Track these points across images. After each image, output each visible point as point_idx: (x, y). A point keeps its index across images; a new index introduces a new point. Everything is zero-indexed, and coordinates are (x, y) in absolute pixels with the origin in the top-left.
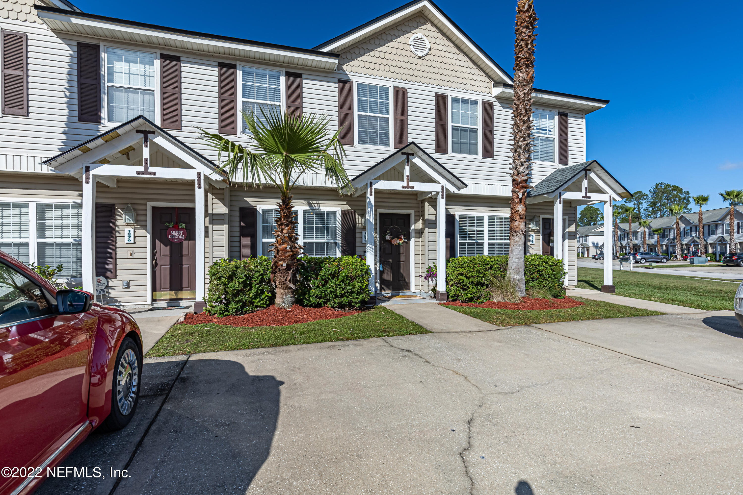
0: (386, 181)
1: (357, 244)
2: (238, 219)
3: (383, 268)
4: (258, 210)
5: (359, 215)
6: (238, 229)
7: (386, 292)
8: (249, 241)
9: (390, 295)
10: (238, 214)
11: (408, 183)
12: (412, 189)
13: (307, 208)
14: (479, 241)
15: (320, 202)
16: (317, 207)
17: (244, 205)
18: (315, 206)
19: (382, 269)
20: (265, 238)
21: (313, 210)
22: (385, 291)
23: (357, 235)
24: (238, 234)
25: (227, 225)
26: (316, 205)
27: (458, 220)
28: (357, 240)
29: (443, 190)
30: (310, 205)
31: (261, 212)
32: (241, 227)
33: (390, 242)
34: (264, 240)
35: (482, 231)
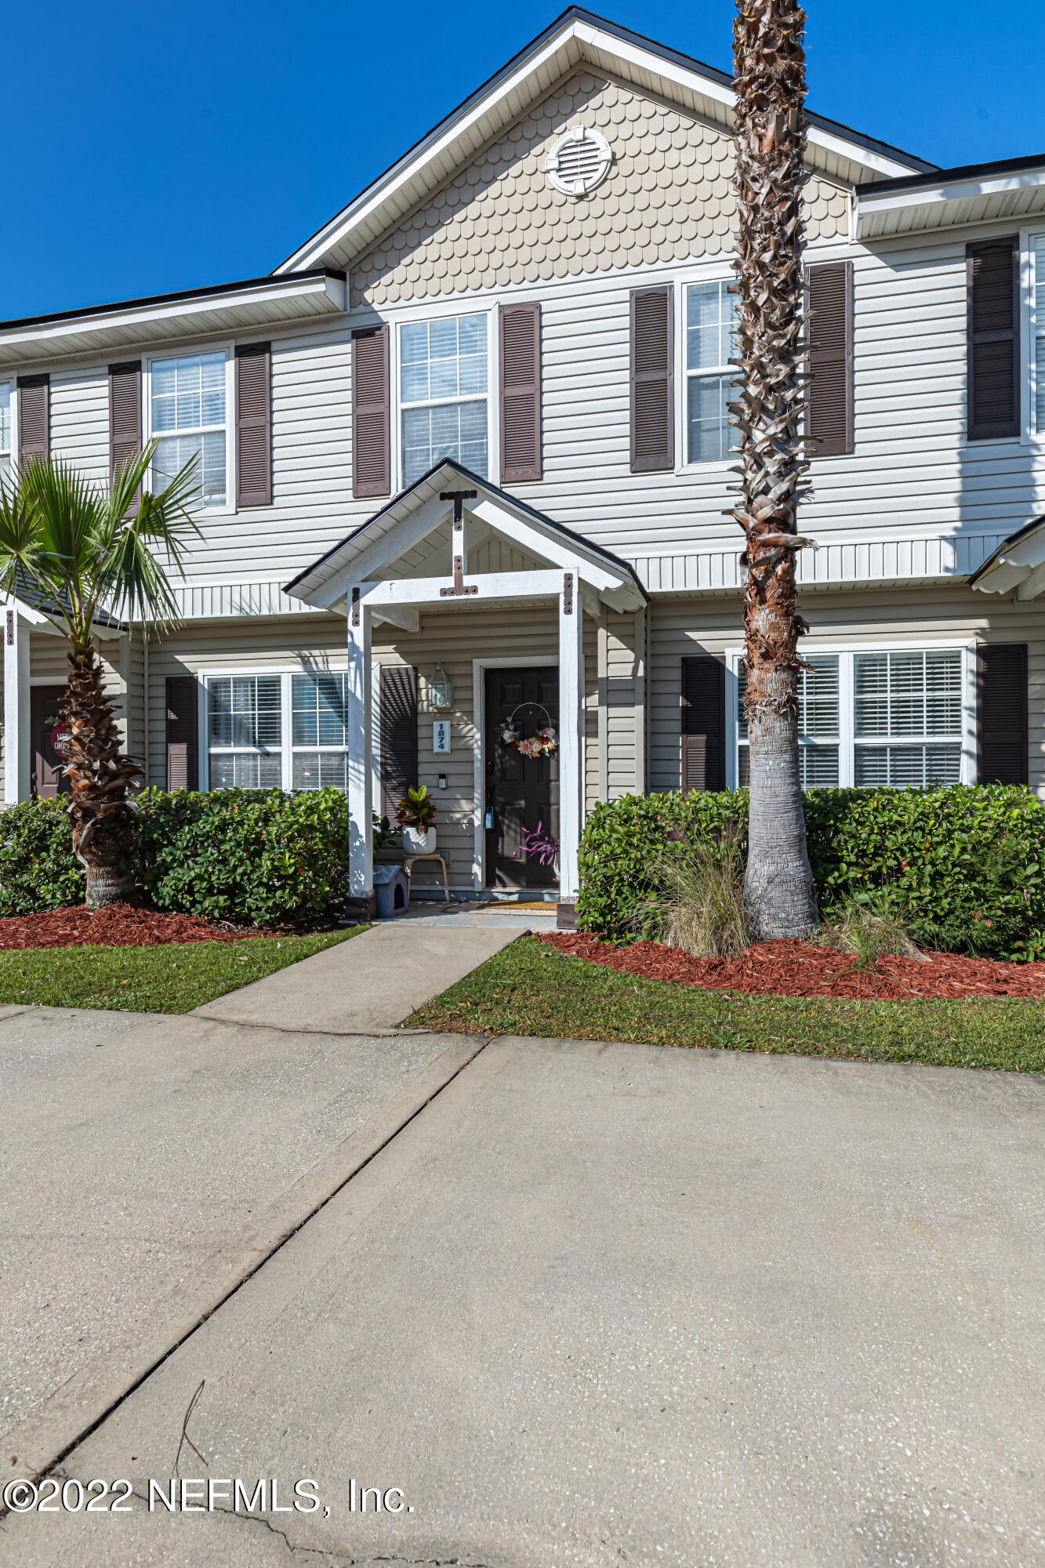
0: (398, 582)
1: (422, 757)
2: (162, 703)
3: (495, 821)
4: (200, 680)
5: (427, 677)
6: (162, 726)
7: (508, 890)
8: (185, 752)
9: (515, 898)
10: (162, 692)
11: (458, 581)
12: (472, 596)
13: (298, 669)
14: (819, 741)
15: (329, 652)
16: (321, 666)
17: (174, 672)
18: (316, 663)
19: (489, 825)
20: (218, 744)
21: (310, 672)
22: (505, 886)
23: (422, 732)
24: (162, 737)
25: (126, 720)
26: (319, 660)
27: (736, 673)
28: (422, 745)
29: (568, 587)
30: (305, 661)
31: (206, 686)
32: (169, 722)
33: (513, 746)
34: (214, 750)
35: (833, 706)
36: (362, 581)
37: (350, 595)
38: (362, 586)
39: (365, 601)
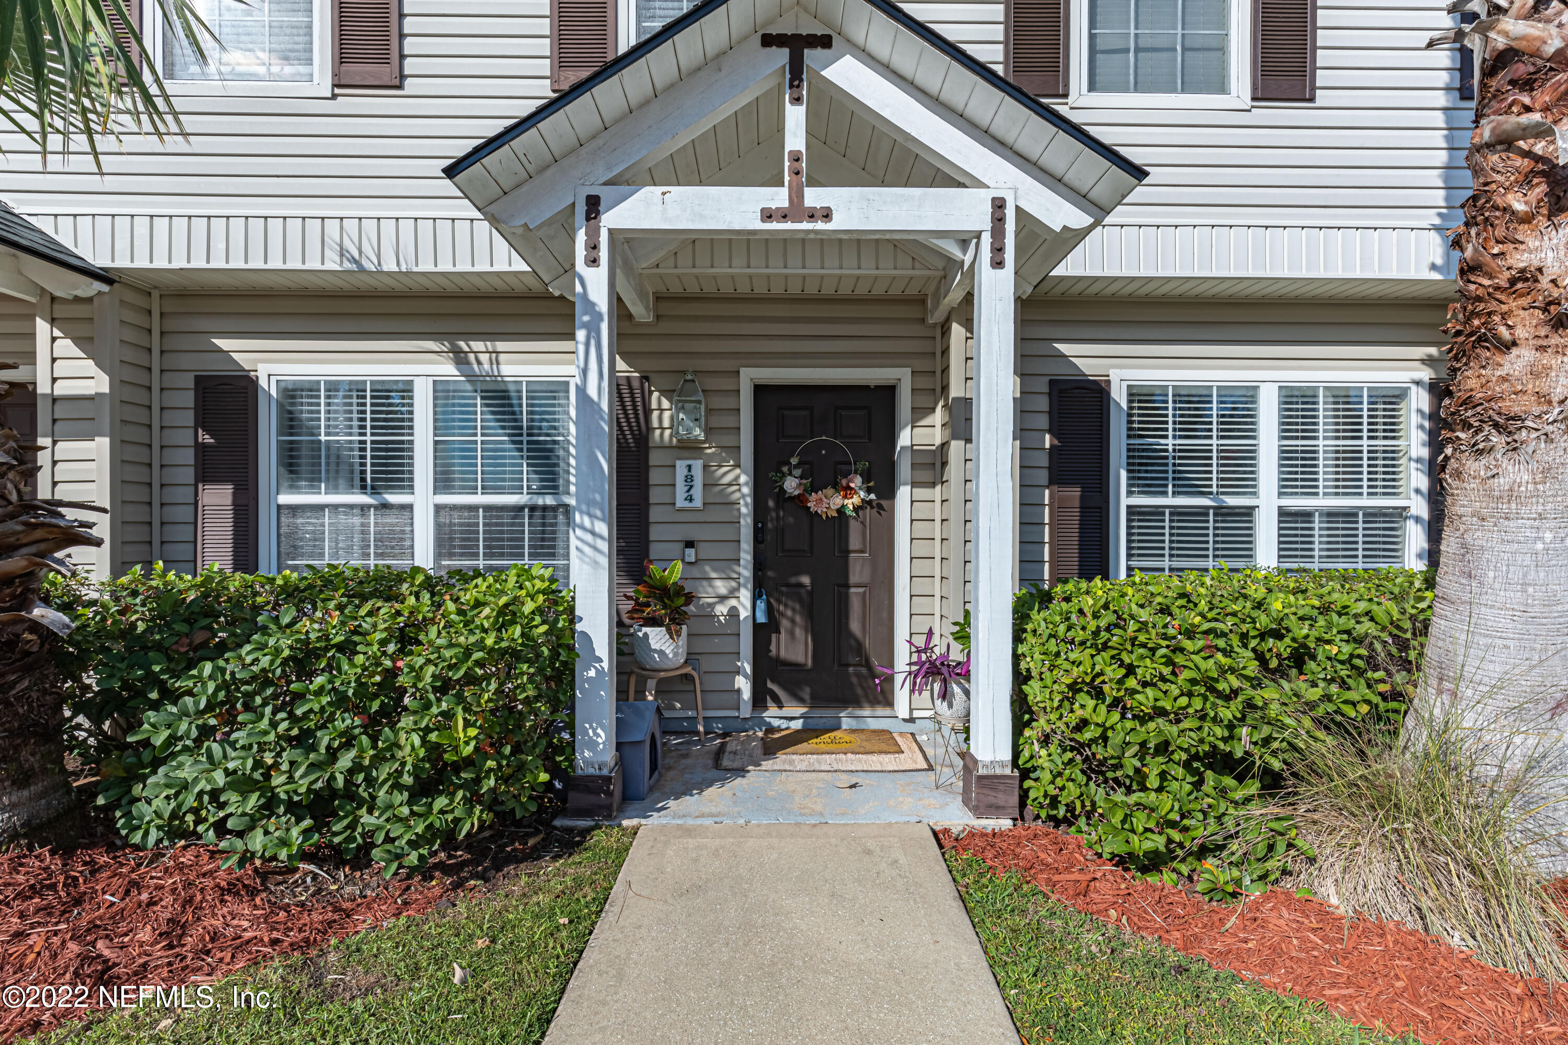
0: (674, 189)
1: (655, 514)
2: (189, 418)
3: (770, 610)
4: (263, 382)
5: (663, 392)
6: (188, 457)
7: (786, 712)
8: (229, 500)
9: (797, 725)
10: (188, 399)
11: (796, 196)
12: (820, 226)
13: (447, 369)
14: (1231, 501)
15: (501, 346)
16: (486, 366)
17: (211, 366)
18: (479, 363)
19: (761, 618)
20: (293, 488)
21: (471, 378)
22: (781, 706)
23: (655, 477)
24: (188, 475)
25: (106, 440)
26: (484, 358)
27: (1124, 405)
28: (655, 495)
29: (998, 220)
30: (460, 359)
31: (274, 392)
32: (200, 448)
33: (800, 501)
34: (285, 499)
35: (1251, 454)
36: (605, 184)
37: (581, 209)
38: (605, 193)
39: (611, 219)
